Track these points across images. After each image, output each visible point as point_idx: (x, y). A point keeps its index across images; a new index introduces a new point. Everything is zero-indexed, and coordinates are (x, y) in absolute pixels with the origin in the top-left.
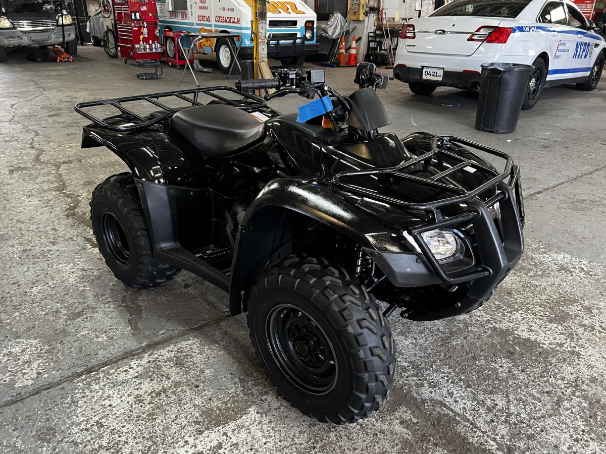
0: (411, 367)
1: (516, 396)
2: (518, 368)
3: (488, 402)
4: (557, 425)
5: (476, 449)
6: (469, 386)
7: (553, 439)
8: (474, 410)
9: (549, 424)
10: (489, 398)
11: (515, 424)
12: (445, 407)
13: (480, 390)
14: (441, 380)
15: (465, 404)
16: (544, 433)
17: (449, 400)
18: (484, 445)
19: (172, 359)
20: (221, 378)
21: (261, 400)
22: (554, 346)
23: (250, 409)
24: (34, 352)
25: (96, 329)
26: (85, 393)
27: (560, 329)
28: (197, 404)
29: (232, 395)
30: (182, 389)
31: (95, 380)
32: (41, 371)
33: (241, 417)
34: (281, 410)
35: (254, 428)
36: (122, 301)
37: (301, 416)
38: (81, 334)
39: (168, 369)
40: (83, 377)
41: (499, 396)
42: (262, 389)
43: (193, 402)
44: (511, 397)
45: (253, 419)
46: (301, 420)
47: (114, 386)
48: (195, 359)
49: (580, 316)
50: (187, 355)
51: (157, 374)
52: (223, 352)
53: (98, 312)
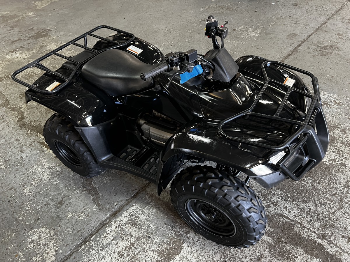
0: (260, 195)
1: (319, 201)
2: (316, 182)
3: (306, 209)
4: (343, 215)
5: (307, 240)
6: (293, 200)
7: (343, 224)
8: (300, 215)
9: (339, 215)
10: (306, 206)
11: (323, 219)
12: (285, 218)
13: (300, 201)
14: (278, 200)
15: (294, 213)
16: (338, 222)
17: (286, 212)
18: (310, 236)
19: (128, 222)
20: (161, 229)
21: (187, 238)
22: (331, 162)
23: (183, 245)
24: (47, 237)
25: (76, 211)
26: (88, 258)
27: (332, 149)
28: (153, 249)
29: (171, 238)
30: (142, 241)
31: (90, 248)
32: (57, 249)
33: (180, 252)
34: (200, 241)
35: (190, 257)
36: (83, 187)
37: (212, 243)
38: (69, 217)
39: (129, 229)
40: (83, 247)
41: (311, 203)
42: (186, 230)
43: (151, 249)
44: (317, 202)
45: (187, 251)
46: (213, 245)
47: (103, 249)
48: (141, 219)
49: (341, 137)
50: (136, 217)
51: (124, 235)
52: (155, 210)
53: (72, 199)
